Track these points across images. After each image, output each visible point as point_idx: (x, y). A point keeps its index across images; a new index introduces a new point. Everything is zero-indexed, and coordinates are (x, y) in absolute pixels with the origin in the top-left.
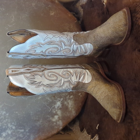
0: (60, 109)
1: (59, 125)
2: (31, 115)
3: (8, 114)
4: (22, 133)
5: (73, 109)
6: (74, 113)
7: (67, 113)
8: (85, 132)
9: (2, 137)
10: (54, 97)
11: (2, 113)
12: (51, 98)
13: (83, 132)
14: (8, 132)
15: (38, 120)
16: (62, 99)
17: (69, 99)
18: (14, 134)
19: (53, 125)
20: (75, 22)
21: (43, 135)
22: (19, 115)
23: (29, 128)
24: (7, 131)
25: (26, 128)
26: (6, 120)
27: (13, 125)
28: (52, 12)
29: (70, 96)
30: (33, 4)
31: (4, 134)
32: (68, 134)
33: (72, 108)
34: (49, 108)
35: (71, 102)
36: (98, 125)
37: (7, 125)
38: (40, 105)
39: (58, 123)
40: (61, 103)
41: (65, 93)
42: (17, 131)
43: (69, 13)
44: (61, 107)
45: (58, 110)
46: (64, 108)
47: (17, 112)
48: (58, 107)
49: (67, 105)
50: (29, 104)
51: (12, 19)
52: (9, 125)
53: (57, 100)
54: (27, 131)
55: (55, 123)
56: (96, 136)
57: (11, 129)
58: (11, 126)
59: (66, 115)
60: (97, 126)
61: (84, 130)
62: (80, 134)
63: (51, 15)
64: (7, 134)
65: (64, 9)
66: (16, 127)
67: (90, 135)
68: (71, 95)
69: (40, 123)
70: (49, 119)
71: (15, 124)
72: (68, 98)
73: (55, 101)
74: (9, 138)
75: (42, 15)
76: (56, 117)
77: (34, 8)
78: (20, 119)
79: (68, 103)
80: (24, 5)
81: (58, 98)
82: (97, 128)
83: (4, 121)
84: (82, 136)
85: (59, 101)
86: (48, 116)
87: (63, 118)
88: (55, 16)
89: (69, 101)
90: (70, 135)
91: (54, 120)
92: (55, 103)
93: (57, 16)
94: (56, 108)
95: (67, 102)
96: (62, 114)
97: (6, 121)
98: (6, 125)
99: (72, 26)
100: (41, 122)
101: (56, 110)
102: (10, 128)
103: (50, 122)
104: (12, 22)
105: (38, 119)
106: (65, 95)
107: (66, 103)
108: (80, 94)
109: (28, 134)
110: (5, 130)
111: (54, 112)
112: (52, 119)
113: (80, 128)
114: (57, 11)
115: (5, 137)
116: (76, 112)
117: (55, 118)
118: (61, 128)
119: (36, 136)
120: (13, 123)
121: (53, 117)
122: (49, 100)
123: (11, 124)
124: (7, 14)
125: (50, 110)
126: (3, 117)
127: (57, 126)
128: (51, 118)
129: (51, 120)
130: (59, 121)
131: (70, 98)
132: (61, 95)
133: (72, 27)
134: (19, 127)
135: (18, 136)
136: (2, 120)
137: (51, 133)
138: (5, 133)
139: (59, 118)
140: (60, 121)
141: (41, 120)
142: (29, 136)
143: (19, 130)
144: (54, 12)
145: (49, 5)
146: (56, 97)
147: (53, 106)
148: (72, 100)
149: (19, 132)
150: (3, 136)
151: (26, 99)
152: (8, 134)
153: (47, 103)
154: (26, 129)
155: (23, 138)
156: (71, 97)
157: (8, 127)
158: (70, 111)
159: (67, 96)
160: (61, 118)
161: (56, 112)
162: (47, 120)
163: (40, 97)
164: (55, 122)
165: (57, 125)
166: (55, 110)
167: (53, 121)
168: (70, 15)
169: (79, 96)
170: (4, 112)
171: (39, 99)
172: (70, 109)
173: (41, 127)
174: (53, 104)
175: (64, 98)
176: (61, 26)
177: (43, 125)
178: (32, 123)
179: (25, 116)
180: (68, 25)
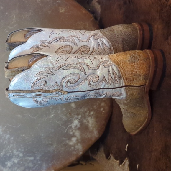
0: (79, 129)
1: (78, 150)
2: (42, 137)
3: (12, 138)
4: (31, 161)
5: (95, 129)
6: (96, 134)
7: (88, 134)
8: (112, 158)
9: (6, 168)
10: (70, 114)
11: (5, 137)
12: (66, 115)
13: (109, 159)
14: (13, 161)
15: (52, 145)
16: (80, 116)
17: (89, 116)
18: (21, 163)
19: (70, 150)
20: (92, 19)
21: (58, 163)
22: (26, 138)
23: (40, 155)
24: (13, 160)
25: (36, 155)
26: (11, 145)
27: (19, 151)
28: (62, 9)
29: (89, 113)
31: (9, 164)
32: (91, 164)
33: (93, 128)
34: (65, 128)
35: (92, 119)
36: (127, 145)
37: (12, 152)
38: (53, 125)
39: (76, 147)
40: (79, 122)
41: (84, 109)
42: (25, 159)
43: (83, 9)
44: (80, 127)
45: (76, 130)
46: (83, 128)
47: (24, 135)
48: (76, 126)
49: (87, 123)
50: (39, 125)
51: (13, 19)
52: (15, 152)
53: (74, 118)
54: (38, 158)
55: (73, 148)
57: (17, 156)
58: (17, 153)
59: (86, 137)
60: (127, 147)
61: (111, 157)
62: (105, 163)
63: (61, 12)
64: (12, 164)
65: (76, 4)
66: (23, 153)
67: (118, 160)
68: (92, 111)
70: (65, 143)
71: (23, 150)
72: (88, 115)
73: (72, 119)
74: (16, 168)
75: (50, 13)
76: (74, 139)
77: (40, 4)
78: (28, 144)
79: (88, 122)
80: (26, 2)
81: (75, 115)
82: (126, 150)
83: (9, 147)
84: (108, 165)
85: (77, 119)
86: (64, 139)
87: (82, 141)
88: (66, 13)
89: (89, 119)
90: (94, 165)
91: (71, 143)
92: (72, 122)
93: (69, 14)
94: (74, 128)
95: (87, 120)
96: (81, 135)
97: (11, 146)
98: (11, 151)
100: (55, 147)
101: (74, 131)
103: (67, 147)
104: (13, 22)
105: (50, 143)
106: (84, 111)
107: (85, 121)
108: (102, 109)
109: (39, 162)
110: (10, 158)
111: (71, 133)
112: (69, 142)
113: (105, 154)
114: (68, 7)
115: (10, 168)
116: (99, 132)
117: (72, 141)
118: (81, 153)
119: (50, 165)
120: (20, 149)
121: (70, 139)
122: (63, 119)
123: (17, 151)
124: (7, 13)
125: (66, 130)
126: (7, 142)
128: (67, 141)
130: (77, 145)
131: (90, 114)
132: (78, 112)
134: (28, 154)
135: (26, 165)
136: (6, 146)
137: (68, 160)
138: (10, 163)
139: (77, 140)
140: (79, 144)
141: (55, 143)
142: (41, 165)
143: (27, 158)
144: (64, 9)
145: (58, 1)
146: (73, 114)
147: (69, 126)
148: (93, 117)
149: (27, 160)
150: (7, 166)
151: (35, 118)
152: (14, 163)
153: (61, 122)
155: (33, 167)
156: (92, 113)
157: (13, 155)
158: (91, 131)
159: (86, 112)
160: (80, 141)
161: (74, 133)
162: (63, 144)
163: (53, 115)
164: (72, 146)
165: (76, 150)
166: (72, 131)
167: (70, 145)
168: (84, 12)
169: (102, 112)
170: (8, 136)
171: (51, 117)
172: (91, 128)
173: (56, 152)
174: (69, 123)
175: (83, 115)
176: (74, 25)
177: (57, 150)
178: (44, 148)
179: (34, 139)
180: (83, 24)
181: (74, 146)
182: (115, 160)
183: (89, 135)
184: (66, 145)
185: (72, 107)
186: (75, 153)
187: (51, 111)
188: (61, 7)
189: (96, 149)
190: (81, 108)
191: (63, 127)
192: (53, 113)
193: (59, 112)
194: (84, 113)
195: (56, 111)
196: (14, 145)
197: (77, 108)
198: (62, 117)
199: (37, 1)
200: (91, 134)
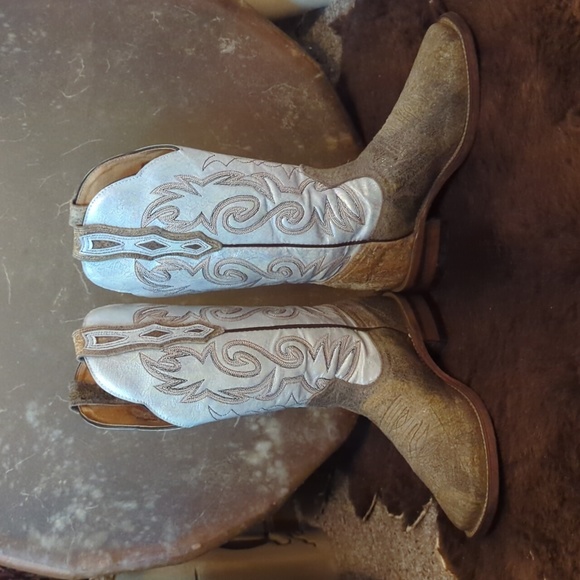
1: (275, 481)
2: (163, 440)
3: (71, 441)
4: (129, 514)
5: (326, 416)
6: (331, 432)
7: (306, 430)
9: (50, 535)
11: (48, 437)
13: (368, 518)
14: (73, 514)
15: (193, 463)
18: (98, 519)
19: (252, 480)
20: (318, 76)
21: (214, 521)
22: (114, 441)
23: (158, 496)
24: (70, 509)
25: (144, 494)
26: (67, 463)
27: (92, 482)
28: (228, 43)
30: (153, 13)
31: (59, 523)
32: (305, 542)
37: (70, 484)
39: (270, 471)
42: (111, 507)
43: (291, 43)
45: (268, 418)
51: (78, 70)
52: (79, 484)
54: (150, 505)
55: (258, 474)
56: (427, 512)
57: (84, 499)
58: (85, 488)
59: (300, 439)
61: (373, 509)
62: (353, 534)
63: (224, 51)
64: (70, 521)
65: (272, 29)
66: (103, 490)
69: (200, 474)
70: (234, 458)
71: (103, 480)
74: (81, 535)
75: (190, 54)
76: (263, 448)
77: (160, 26)
78: (118, 459)
80: (119, 18)
83: (58, 468)
84: (365, 537)
86: (231, 445)
87: (288, 453)
88: (241, 57)
91: (254, 460)
93: (248, 57)
96: (284, 434)
97: (65, 467)
98: (65, 482)
99: (305, 92)
100: (204, 471)
101: (262, 421)
102: (81, 496)
103: (239, 470)
104: (76, 80)
105: (190, 457)
109: (154, 519)
110: (61, 504)
111: (255, 427)
112: (246, 455)
113: (355, 504)
114: (247, 38)
115: (61, 534)
116: (339, 427)
117: (256, 452)
118: (284, 492)
119: (188, 526)
120: (93, 477)
121: (249, 447)
123: (86, 481)
124: (58, 52)
126: (53, 453)
127: (269, 483)
128: (242, 453)
129: (242, 461)
130: (273, 463)
133: (304, 98)
134: (119, 493)
135: (113, 527)
136: (49, 465)
137: (244, 514)
138: (63, 518)
139: (272, 450)
140: (279, 463)
141: (205, 459)
142: (158, 529)
143: (118, 504)
144: (234, 42)
145: (215, 17)
149: (116, 510)
150: (54, 530)
152: (76, 521)
154: (146, 499)
155: (135, 534)
157: (73, 493)
158: (315, 421)
160: (279, 452)
161: (261, 428)
162: (228, 463)
164: (257, 468)
165: (268, 480)
166: (256, 422)
167: (252, 466)
168: (295, 52)
170: (58, 432)
173: (206, 487)
176: (263, 92)
177: (211, 479)
178: (170, 474)
179: (137, 445)
180: (291, 90)
181: (263, 469)
182: (390, 515)
183: (308, 436)
184: (238, 464)
186: (264, 489)
188: (224, 37)
189: (321, 494)
196: (77, 462)
199: (152, 16)
200: (314, 430)
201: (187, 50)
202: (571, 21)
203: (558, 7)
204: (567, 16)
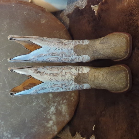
0: (55, 114)
1: (54, 130)
2: (26, 121)
3: (3, 122)
5: (67, 114)
7: (62, 117)
10: (48, 102)
12: (45, 103)
15: (34, 127)
16: (56, 104)
17: (63, 103)
19: (48, 130)
20: (65, 29)
22: (14, 122)
23: (25, 136)
25: (21, 135)
27: (8, 133)
28: (43, 21)
29: (63, 101)
30: (24, 12)
33: (65, 113)
34: (44, 113)
35: (65, 106)
37: (3, 134)
38: (35, 111)
39: (53, 128)
40: (55, 108)
41: (59, 98)
43: (58, 21)
44: (56, 112)
45: (52, 115)
46: (58, 113)
47: (12, 120)
48: (53, 112)
49: (61, 110)
50: (24, 111)
51: (5, 27)
53: (51, 105)
54: (23, 138)
55: (50, 129)
57: (6, 137)
58: (6, 134)
59: (60, 120)
60: (94, 127)
63: (42, 22)
66: (11, 135)
67: (84, 137)
68: (65, 99)
71: (11, 132)
72: (61, 103)
73: (50, 106)
76: (51, 122)
77: (26, 16)
78: (15, 127)
79: (62, 108)
80: (16, 13)
81: (52, 103)
82: (93, 129)
85: (53, 106)
86: (43, 122)
87: (57, 123)
88: (46, 24)
89: (63, 106)
91: (49, 125)
92: (49, 109)
93: (48, 24)
94: (51, 113)
95: (61, 107)
96: (56, 119)
97: (1, 129)
98: (1, 133)
99: (62, 33)
100: (37, 129)
101: (51, 116)
102: (5, 137)
104: (4, 29)
105: (33, 125)
106: (59, 100)
107: (59, 108)
108: (72, 98)
111: (49, 117)
114: (48, 19)
116: (69, 116)
118: (56, 133)
120: (9, 131)
121: (48, 122)
122: (43, 106)
123: (7, 133)
125: (45, 115)
127: (52, 131)
128: (46, 124)
129: (46, 126)
130: (54, 126)
131: (63, 102)
132: (54, 100)
133: (62, 34)
134: (15, 135)
139: (53, 123)
140: (55, 126)
141: (37, 126)
143: (15, 138)
144: (44, 20)
145: (40, 14)
146: (50, 103)
147: (48, 112)
148: (65, 104)
151: (21, 106)
153: (41, 109)
154: (22, 136)
156: (65, 101)
157: (3, 136)
158: (64, 115)
159: (60, 100)
160: (55, 123)
161: (51, 117)
162: (43, 126)
163: (35, 104)
165: (52, 130)
166: (49, 116)
167: (48, 127)
168: (59, 23)
169: (72, 100)
171: (34, 105)
172: (64, 113)
173: (37, 133)
174: (48, 110)
175: (58, 103)
176: (52, 33)
177: (38, 131)
178: (28, 130)
179: (20, 123)
180: (58, 32)
181: (51, 128)
182: (82, 138)
183: (62, 119)
184: (45, 127)
185: (50, 97)
186: (51, 133)
187: (33, 100)
188: (42, 19)
190: (57, 97)
191: (43, 113)
192: (35, 101)
193: (40, 101)
194: (59, 101)
195: (37, 100)
196: (4, 128)
197: (53, 98)
198: (42, 105)
199: (24, 13)
200: (64, 117)
201: (33, 22)
202: (136, 26)
203: (133, 22)
204: (135, 24)
